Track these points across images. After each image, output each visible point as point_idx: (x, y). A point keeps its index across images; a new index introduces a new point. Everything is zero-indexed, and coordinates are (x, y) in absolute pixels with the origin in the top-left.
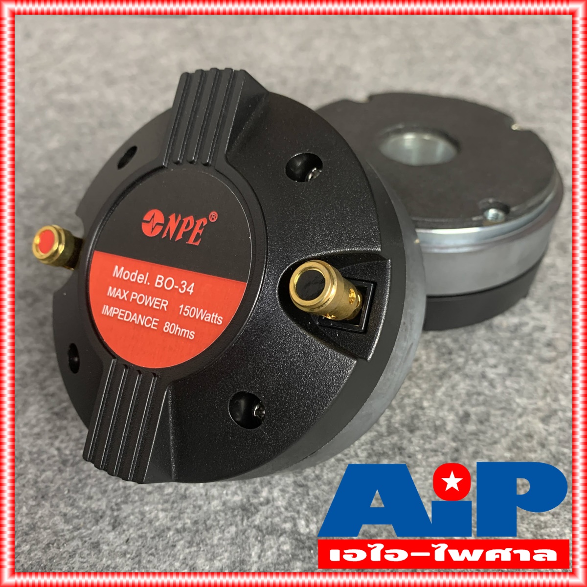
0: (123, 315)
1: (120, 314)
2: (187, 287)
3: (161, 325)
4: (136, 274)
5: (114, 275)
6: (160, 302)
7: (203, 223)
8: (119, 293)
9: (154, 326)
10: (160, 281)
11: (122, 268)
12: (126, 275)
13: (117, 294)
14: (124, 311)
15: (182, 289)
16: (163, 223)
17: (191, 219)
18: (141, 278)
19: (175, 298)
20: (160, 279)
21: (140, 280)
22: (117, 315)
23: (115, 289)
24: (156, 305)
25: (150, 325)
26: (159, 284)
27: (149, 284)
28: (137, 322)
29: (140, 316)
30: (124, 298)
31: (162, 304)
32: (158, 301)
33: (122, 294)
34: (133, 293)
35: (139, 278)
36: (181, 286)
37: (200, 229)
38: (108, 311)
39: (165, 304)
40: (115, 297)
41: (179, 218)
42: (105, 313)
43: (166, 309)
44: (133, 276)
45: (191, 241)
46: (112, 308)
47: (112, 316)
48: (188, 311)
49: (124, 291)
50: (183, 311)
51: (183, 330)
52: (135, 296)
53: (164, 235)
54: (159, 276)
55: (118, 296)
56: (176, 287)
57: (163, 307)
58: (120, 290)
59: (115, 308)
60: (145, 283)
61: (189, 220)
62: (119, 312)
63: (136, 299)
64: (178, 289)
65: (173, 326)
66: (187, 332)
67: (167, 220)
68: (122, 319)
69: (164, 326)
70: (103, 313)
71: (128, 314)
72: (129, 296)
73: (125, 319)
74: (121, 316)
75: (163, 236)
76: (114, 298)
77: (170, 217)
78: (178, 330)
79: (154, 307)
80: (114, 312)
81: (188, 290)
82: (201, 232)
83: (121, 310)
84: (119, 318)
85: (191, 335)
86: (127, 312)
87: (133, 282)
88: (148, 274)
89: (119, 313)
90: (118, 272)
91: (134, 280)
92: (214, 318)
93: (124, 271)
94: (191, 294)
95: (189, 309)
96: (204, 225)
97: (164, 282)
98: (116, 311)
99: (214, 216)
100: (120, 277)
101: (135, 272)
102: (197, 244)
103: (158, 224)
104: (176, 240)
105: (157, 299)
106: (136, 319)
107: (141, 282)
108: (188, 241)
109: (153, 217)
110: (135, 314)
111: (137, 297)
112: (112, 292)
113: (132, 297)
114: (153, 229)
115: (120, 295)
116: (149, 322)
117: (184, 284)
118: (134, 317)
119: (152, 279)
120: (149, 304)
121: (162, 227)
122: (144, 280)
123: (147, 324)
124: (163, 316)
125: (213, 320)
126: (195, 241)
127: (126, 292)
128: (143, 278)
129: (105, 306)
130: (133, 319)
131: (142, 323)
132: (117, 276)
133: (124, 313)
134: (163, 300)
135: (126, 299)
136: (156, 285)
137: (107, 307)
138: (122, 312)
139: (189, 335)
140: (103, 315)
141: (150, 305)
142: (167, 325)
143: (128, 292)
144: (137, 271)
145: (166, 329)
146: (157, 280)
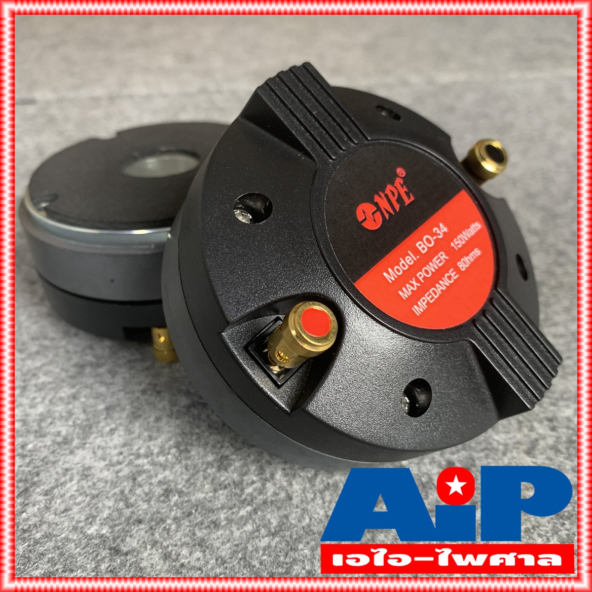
0: (431, 296)
1: (429, 298)
2: (440, 230)
3: (457, 270)
4: (403, 262)
5: (391, 282)
6: (439, 258)
7: (400, 183)
8: (410, 288)
9: (455, 275)
10: (422, 246)
11: (390, 270)
12: (399, 271)
13: (409, 290)
14: (428, 293)
15: (439, 234)
16: (376, 209)
17: (389, 188)
18: (409, 260)
19: (442, 245)
20: (420, 245)
21: (410, 262)
22: (428, 301)
23: (404, 289)
24: (440, 262)
25: (452, 278)
26: (423, 249)
27: (418, 257)
28: (444, 288)
29: (441, 282)
30: (417, 286)
31: (442, 258)
32: (437, 259)
33: (412, 285)
34: (418, 275)
35: (408, 261)
36: (436, 234)
37: (403, 187)
38: (419, 308)
39: (443, 256)
40: (411, 293)
41: (382, 195)
42: (420, 313)
43: (447, 258)
44: (403, 265)
45: (407, 201)
46: (419, 303)
47: (426, 307)
48: (458, 242)
49: (411, 282)
50: (456, 246)
51: (470, 255)
52: (421, 275)
53: (387, 216)
54: (417, 245)
55: (412, 291)
56: (435, 237)
57: (445, 259)
58: (407, 285)
59: (421, 300)
60: (415, 259)
61: (390, 190)
62: (427, 298)
63: (425, 277)
64: (437, 239)
65: (464, 261)
66: (474, 254)
67: (376, 204)
68: (434, 300)
69: (459, 268)
70: (418, 315)
71: (434, 291)
72: (418, 281)
73: (436, 297)
74: (431, 299)
75: (387, 218)
76: (411, 295)
77: (375, 201)
78: (468, 259)
79: (440, 265)
80: (424, 304)
81: (443, 231)
82: (405, 189)
83: (426, 295)
84: (431, 302)
85: (477, 252)
86: (431, 291)
87: (408, 269)
88: (409, 252)
89: (427, 300)
90: (391, 275)
91: (407, 267)
92: (474, 228)
93: (393, 270)
94: (446, 231)
95: (457, 240)
96: (402, 183)
97: (424, 244)
98: (424, 301)
99: (400, 171)
100: (396, 277)
101: (401, 261)
102: (412, 198)
103: (373, 213)
104: (398, 210)
105: (435, 259)
106: (441, 288)
107: (412, 262)
108: (405, 203)
109: (364, 212)
110: (437, 285)
111: (423, 274)
112: (405, 293)
113: (421, 278)
114: (374, 220)
115: (412, 288)
116: (450, 278)
117: (436, 231)
118: (438, 288)
119: (416, 252)
120: (435, 268)
121: (378, 212)
122: (413, 259)
123: (450, 280)
124: (451, 263)
125: (475, 229)
126: (409, 197)
127: (413, 281)
128: (410, 259)
129: (413, 308)
130: (439, 290)
131: (448, 284)
132: (393, 279)
133: (430, 294)
134: (439, 255)
135: (419, 285)
136: (423, 252)
137: (415, 306)
138: (428, 296)
139: (476, 253)
140: (420, 315)
141: (437, 268)
142: (460, 265)
143: (414, 279)
144: (401, 259)
145: (463, 268)
146: (420, 248)
